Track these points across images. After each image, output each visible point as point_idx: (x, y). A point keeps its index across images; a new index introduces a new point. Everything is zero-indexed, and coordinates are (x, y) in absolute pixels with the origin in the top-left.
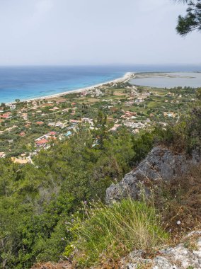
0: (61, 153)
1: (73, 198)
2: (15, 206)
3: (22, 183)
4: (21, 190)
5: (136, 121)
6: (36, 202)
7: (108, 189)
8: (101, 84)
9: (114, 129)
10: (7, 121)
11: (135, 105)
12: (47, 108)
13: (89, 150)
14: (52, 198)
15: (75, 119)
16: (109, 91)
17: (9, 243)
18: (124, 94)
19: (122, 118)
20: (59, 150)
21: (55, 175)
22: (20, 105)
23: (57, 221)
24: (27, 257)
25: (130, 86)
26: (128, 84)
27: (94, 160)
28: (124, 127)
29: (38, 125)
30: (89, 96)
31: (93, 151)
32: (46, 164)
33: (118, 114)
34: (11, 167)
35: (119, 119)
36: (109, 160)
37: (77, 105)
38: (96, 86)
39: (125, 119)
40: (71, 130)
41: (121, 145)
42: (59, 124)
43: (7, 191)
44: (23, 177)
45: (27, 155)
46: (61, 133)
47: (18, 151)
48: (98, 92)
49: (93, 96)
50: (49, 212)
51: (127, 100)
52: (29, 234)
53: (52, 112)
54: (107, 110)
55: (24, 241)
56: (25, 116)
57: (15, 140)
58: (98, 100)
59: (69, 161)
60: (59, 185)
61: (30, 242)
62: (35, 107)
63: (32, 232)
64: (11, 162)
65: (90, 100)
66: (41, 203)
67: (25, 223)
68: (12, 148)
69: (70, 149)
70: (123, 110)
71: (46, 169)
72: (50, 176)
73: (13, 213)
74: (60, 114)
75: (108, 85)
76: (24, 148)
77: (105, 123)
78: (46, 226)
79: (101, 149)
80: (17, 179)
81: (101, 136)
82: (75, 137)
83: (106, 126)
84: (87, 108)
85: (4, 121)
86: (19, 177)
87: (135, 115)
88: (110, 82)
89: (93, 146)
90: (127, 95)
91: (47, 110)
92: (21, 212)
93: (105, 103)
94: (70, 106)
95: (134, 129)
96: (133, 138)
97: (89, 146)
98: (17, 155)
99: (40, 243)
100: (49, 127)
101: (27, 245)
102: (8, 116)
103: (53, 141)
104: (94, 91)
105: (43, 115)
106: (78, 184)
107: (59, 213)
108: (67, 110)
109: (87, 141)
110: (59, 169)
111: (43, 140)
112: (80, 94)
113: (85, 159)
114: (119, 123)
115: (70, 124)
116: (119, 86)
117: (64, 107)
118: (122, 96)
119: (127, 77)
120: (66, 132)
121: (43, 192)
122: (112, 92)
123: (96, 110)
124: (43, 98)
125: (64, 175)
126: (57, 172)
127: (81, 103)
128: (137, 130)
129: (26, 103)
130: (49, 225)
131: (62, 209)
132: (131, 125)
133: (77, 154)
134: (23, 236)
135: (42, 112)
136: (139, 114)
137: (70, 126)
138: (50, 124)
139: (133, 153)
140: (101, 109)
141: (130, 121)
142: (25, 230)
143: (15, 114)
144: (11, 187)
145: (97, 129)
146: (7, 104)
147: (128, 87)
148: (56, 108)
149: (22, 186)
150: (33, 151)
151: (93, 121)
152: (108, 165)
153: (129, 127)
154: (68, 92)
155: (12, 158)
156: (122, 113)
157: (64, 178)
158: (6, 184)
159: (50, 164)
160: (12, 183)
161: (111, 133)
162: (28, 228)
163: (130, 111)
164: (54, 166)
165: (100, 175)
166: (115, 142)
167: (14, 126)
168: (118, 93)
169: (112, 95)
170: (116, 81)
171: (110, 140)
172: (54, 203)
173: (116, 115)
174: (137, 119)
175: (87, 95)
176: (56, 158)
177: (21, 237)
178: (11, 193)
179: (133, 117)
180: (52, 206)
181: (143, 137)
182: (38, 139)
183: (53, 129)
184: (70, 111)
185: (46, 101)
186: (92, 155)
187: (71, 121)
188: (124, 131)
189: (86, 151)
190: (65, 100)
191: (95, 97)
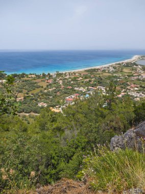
0: (81, 109)
1: (86, 140)
2: (50, 138)
3: (55, 124)
4: (54, 129)
5: (138, 92)
6: (62, 138)
7: (113, 138)
8: (114, 63)
9: (120, 96)
10: (50, 85)
11: (139, 80)
12: (75, 78)
13: (100, 109)
14: (73, 137)
15: (92, 87)
16: (119, 68)
17: (44, 160)
18: (130, 71)
19: (127, 89)
20: (80, 106)
21: (76, 122)
22: (59, 75)
23: (74, 153)
24: (54, 171)
25: (137, 65)
26: (135, 64)
27: (103, 116)
28: (128, 95)
29: (68, 89)
30: (104, 71)
31: (103, 110)
32: (71, 114)
33: (124, 85)
34: (50, 113)
35: (125, 89)
36: (114, 118)
37: (95, 77)
38: (110, 64)
39: (129, 90)
40: (89, 94)
41: (125, 108)
42: (81, 89)
43: (46, 128)
44: (56, 121)
45: (60, 107)
46: (82, 95)
47: (54, 104)
48: (111, 69)
49: (107, 71)
50: (70, 146)
51: (132, 76)
52: (56, 158)
53: (78, 80)
54: (116, 82)
55: (53, 161)
56: (61, 82)
57: (53, 97)
58: (110, 74)
59: (86, 114)
60: (78, 129)
61: (56, 163)
62: (67, 77)
63: (58, 156)
64: (50, 110)
65: (105, 74)
66: (65, 139)
67: (55, 150)
68: (51, 101)
69: (87, 106)
70: (128, 83)
71: (70, 117)
72: (73, 123)
73: (47, 143)
74: (83, 82)
75: (119, 64)
76: (58, 102)
77: (114, 91)
78: (67, 155)
79: (109, 109)
80: (52, 122)
81: (110, 100)
82: (92, 99)
83: (115, 93)
84: (101, 79)
85: (48, 84)
86: (54, 120)
87: (138, 87)
88: (121, 62)
89: (104, 106)
90: (133, 72)
91: (75, 79)
92: (53, 143)
93: (116, 77)
94: (90, 77)
95: (136, 97)
96: (134, 104)
97: (101, 106)
98: (53, 106)
99: (62, 165)
100: (75, 90)
101: (54, 164)
102: (51, 81)
103: (77, 100)
104: (108, 68)
105: (72, 82)
106: (91, 131)
107: (76, 148)
108: (88, 80)
109: (99, 102)
110: (79, 119)
111: (70, 99)
112: (98, 69)
113: (96, 115)
114: (125, 92)
115: (88, 90)
116: (127, 65)
117: (86, 78)
118: (129, 73)
119: (134, 58)
120: (85, 95)
121: (67, 132)
122: (122, 69)
123: (108, 82)
124: (73, 71)
125: (81, 123)
126: (77, 120)
127: (98, 76)
128: (138, 99)
129: (62, 74)
130: (69, 155)
131: (78, 146)
132: (134, 94)
133: (92, 110)
134: (52, 158)
135: (72, 81)
136: (141, 87)
137: (89, 91)
138: (76, 89)
139: (134, 115)
140: (112, 81)
141: (134, 91)
142: (54, 155)
143: (55, 80)
144: (48, 126)
145: (107, 95)
146: (51, 74)
147: (135, 66)
148: (81, 78)
149: (55, 126)
150: (63, 105)
151: (106, 89)
152: (113, 122)
153: (132, 96)
154: (90, 68)
155: (51, 108)
156: (128, 85)
157: (81, 126)
158: (46, 123)
159: (73, 115)
160: (49, 123)
161: (118, 98)
162: (56, 153)
163: (134, 84)
164: (76, 116)
165: (106, 128)
166: (120, 105)
167: (54, 88)
168: (126, 70)
169: (122, 71)
170: (126, 61)
171: (116, 104)
172: (74, 141)
173: (123, 86)
174: (140, 90)
175: (103, 71)
176: (78, 111)
177: (51, 158)
178: (48, 130)
179: (136, 89)
180: (72, 143)
181: (143, 104)
182: (67, 98)
183: (78, 92)
184: (90, 81)
185: (75, 73)
186: (102, 113)
187: (90, 87)
188: (128, 98)
189: (98, 109)
190: (87, 73)
191: (109, 72)
